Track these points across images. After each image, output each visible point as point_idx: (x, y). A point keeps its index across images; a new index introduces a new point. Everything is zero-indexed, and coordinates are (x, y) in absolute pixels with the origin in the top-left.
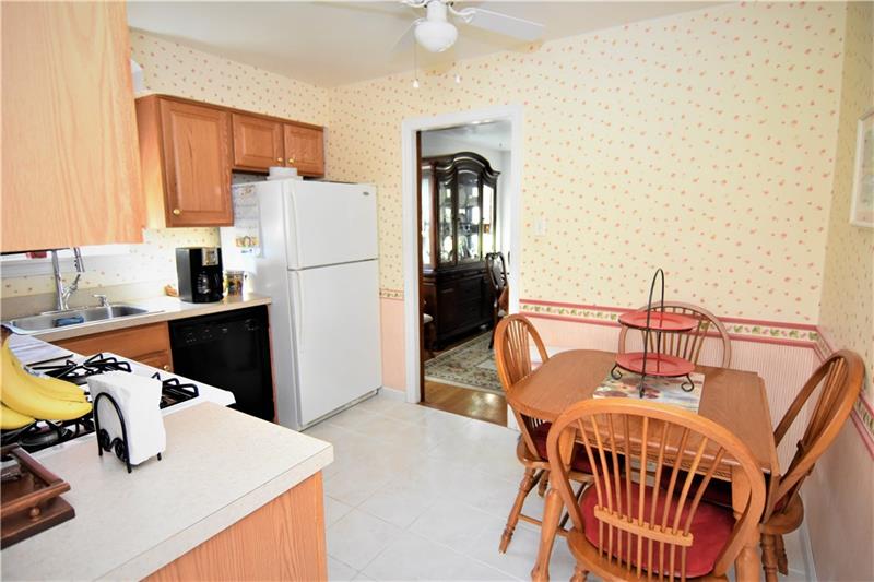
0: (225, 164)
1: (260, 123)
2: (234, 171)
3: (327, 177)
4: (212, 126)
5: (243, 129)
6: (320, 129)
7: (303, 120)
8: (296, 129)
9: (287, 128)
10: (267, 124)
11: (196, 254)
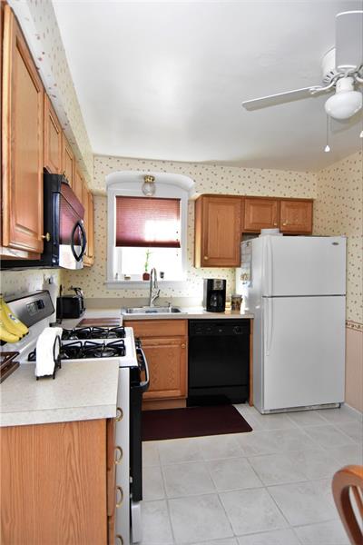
0: (238, 229)
1: (264, 202)
2: (243, 234)
3: (314, 233)
4: (231, 208)
5: (252, 207)
6: (311, 201)
7: (295, 197)
8: (289, 203)
9: (283, 204)
10: (269, 203)
11: (210, 282)
